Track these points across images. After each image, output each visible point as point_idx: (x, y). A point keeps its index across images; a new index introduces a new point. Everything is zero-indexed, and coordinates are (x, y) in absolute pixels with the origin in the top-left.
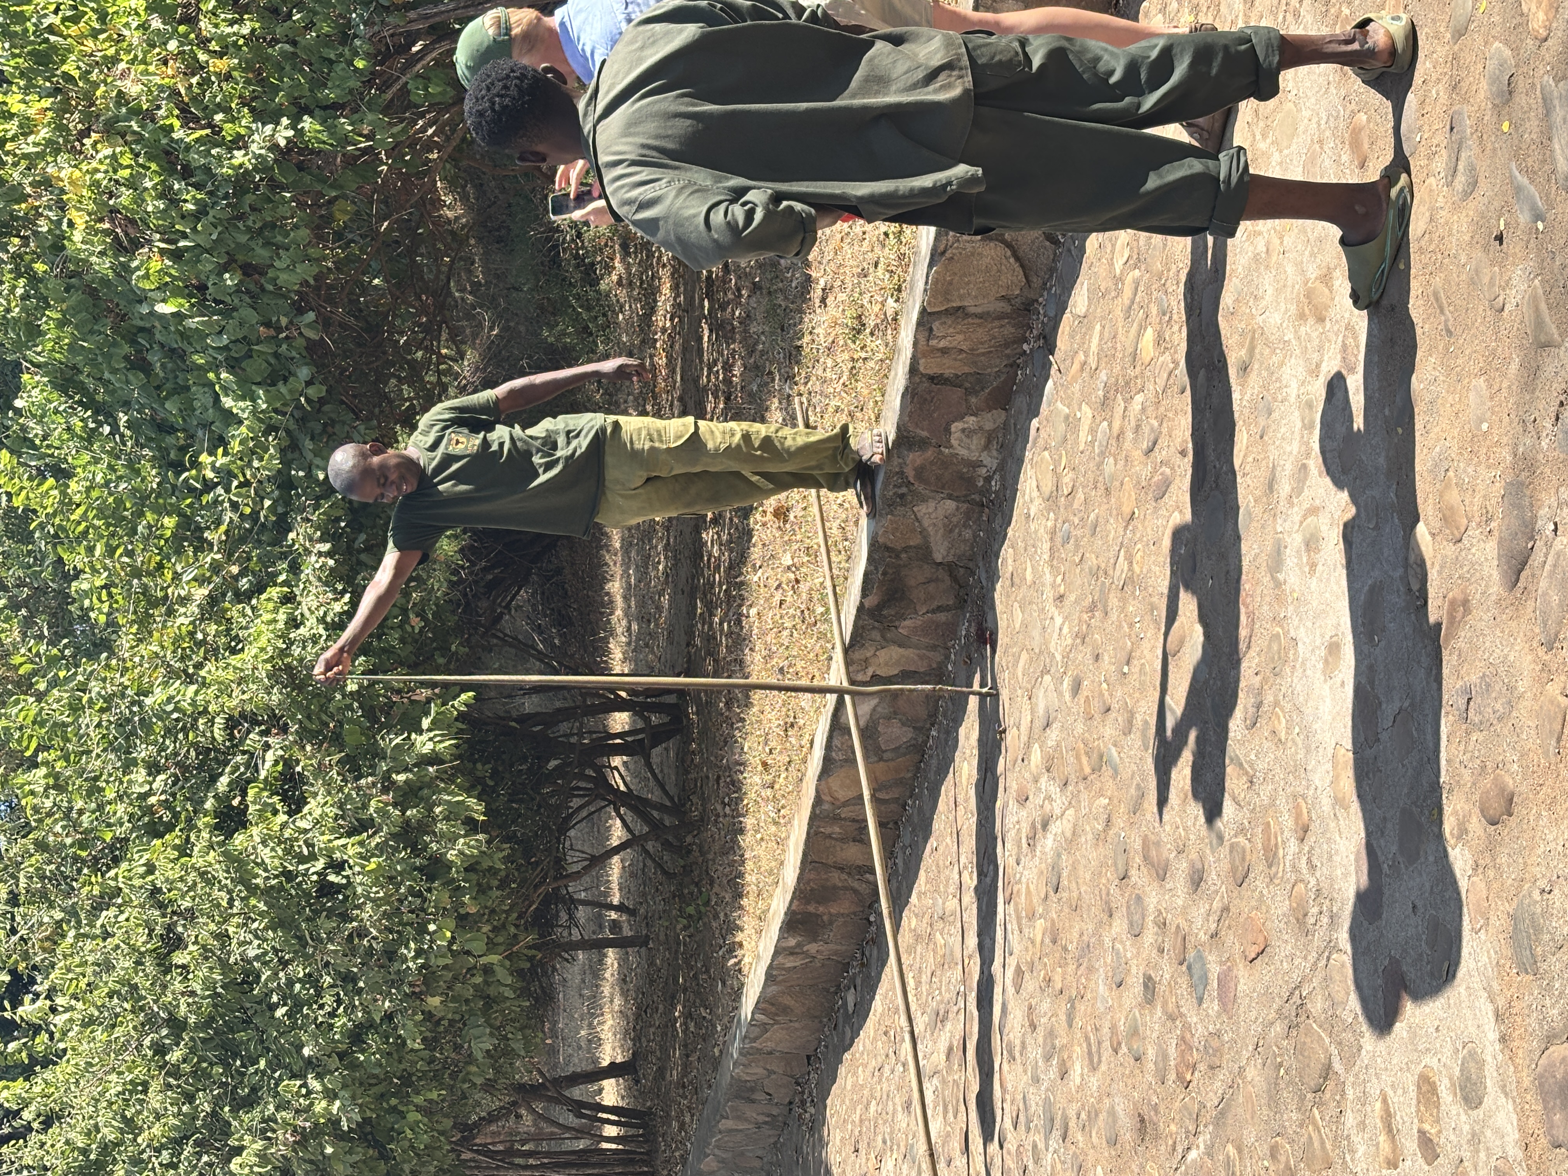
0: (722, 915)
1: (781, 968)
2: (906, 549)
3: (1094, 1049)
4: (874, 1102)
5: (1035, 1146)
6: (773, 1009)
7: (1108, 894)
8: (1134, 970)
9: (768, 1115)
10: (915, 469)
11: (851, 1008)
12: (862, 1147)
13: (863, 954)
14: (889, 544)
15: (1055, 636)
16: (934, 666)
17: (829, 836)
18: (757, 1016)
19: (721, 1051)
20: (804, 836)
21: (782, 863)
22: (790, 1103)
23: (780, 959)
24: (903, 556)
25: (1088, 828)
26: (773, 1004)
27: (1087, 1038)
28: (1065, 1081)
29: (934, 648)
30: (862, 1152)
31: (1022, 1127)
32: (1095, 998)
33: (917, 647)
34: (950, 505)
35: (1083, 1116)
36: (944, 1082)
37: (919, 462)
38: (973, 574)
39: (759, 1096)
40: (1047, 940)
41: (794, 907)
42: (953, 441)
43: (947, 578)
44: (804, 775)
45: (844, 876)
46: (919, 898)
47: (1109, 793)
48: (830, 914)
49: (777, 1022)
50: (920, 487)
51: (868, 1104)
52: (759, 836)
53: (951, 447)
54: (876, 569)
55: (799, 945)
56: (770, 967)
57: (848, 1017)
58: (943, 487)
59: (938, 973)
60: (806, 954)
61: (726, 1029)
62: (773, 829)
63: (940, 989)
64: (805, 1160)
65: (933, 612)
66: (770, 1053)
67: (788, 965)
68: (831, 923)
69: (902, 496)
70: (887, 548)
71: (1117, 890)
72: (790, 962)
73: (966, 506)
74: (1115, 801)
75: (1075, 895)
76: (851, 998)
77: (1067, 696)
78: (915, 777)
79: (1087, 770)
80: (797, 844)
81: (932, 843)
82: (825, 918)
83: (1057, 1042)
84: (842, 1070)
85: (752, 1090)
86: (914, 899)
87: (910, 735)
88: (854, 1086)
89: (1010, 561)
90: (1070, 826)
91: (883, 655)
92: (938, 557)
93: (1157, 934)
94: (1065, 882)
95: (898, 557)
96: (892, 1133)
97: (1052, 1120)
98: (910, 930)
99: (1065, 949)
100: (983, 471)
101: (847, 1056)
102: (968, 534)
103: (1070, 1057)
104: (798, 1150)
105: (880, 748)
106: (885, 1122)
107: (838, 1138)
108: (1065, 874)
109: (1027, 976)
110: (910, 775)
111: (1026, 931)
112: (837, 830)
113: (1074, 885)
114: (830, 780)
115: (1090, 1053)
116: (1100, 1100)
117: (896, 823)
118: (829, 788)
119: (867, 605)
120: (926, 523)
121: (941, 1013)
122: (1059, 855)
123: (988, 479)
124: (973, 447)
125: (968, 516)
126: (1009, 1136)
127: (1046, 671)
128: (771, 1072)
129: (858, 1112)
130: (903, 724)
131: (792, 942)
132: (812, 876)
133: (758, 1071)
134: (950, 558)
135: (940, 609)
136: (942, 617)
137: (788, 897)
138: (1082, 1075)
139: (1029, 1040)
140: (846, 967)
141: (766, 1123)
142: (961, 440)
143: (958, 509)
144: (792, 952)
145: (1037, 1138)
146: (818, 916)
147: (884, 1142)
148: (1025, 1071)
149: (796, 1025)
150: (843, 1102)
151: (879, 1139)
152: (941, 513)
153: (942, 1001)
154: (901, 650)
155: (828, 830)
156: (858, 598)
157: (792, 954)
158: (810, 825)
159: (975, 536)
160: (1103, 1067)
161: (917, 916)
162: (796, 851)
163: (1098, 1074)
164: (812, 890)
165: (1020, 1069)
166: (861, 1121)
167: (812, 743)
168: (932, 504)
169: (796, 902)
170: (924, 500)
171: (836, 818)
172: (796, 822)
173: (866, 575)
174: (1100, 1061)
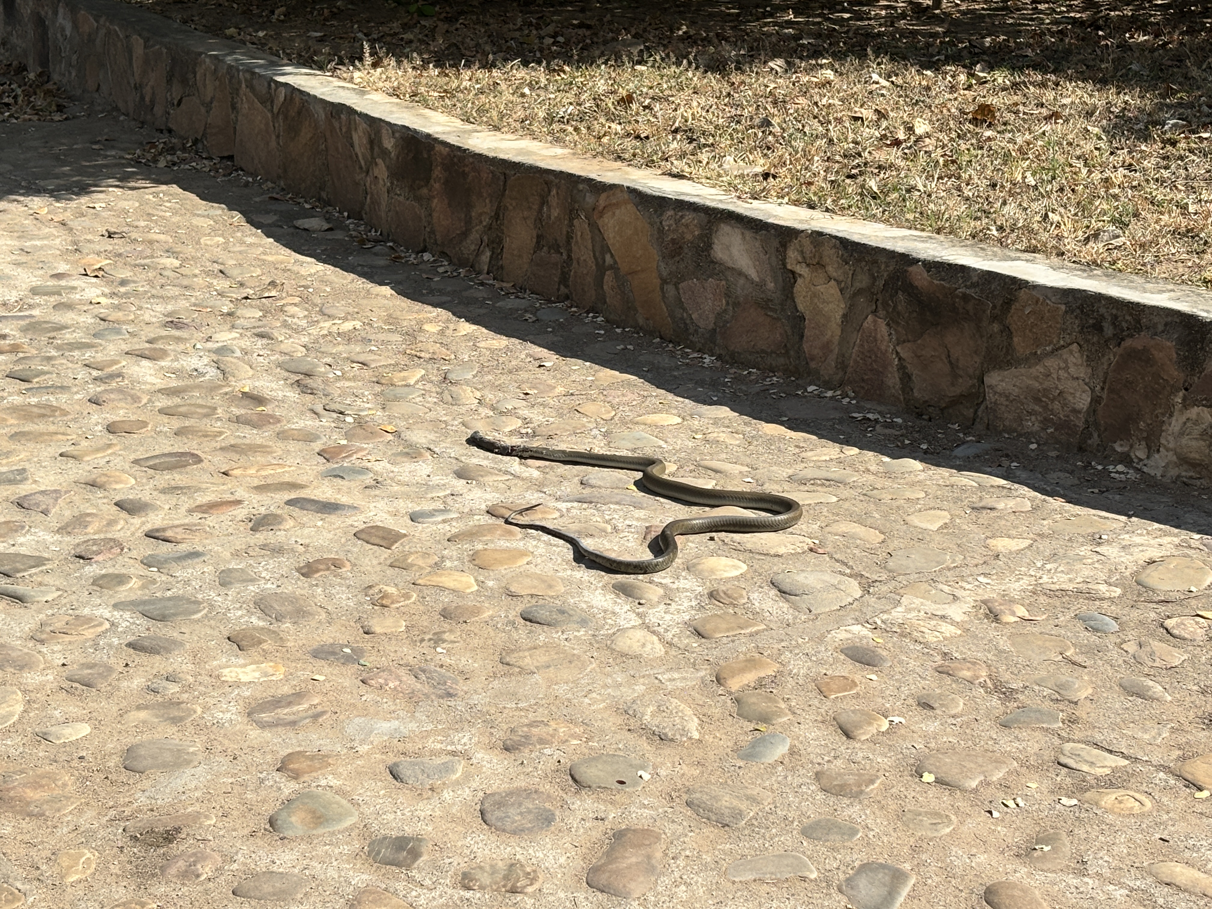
0: (408, 36)
1: (351, 127)
2: (1007, 331)
3: (283, 712)
4: (177, 263)
5: (121, 579)
6: (292, 113)
7: (542, 741)
8: (424, 809)
9: (153, 102)
10: (1145, 350)
11: (300, 223)
12: (117, 245)
13: (377, 241)
14: (1014, 307)
15: (931, 607)
16: (813, 365)
17: (544, 201)
18: (282, 91)
19: (231, 37)
20: (543, 165)
21: (497, 128)
22: (170, 131)
23: (363, 126)
24: (996, 327)
25: (640, 688)
26: (299, 113)
27: (299, 696)
28: (227, 645)
29: (842, 365)
30: (108, 245)
31: (150, 548)
32: (365, 712)
33: (843, 339)
34: (1083, 401)
35: (173, 689)
36: (212, 388)
37: (1158, 355)
38: (967, 429)
39: (176, 92)
40: (446, 599)
41: (438, 147)
42: (1195, 410)
43: (956, 391)
44: (629, 162)
45: (486, 221)
46: (467, 337)
47: (709, 738)
48: (430, 199)
49: (275, 117)
50: (1113, 355)
51: (175, 254)
52: (526, 91)
53: (1185, 406)
54: (973, 285)
55: (384, 153)
56: (350, 111)
57: (289, 218)
58: (1111, 391)
59: (367, 374)
60: (372, 162)
61: (261, 45)
62: (542, 114)
63: (343, 377)
64: (97, 153)
65: (902, 368)
66: (234, 107)
67: (355, 137)
68: (418, 199)
69: (1098, 328)
70: (1008, 303)
71: (552, 765)
72: (359, 139)
73: (1081, 424)
74: (699, 753)
75: (528, 662)
76: (314, 223)
77: (841, 635)
78: (638, 328)
79: (735, 684)
80: (529, 153)
81: (551, 359)
82: (424, 191)
83: (287, 625)
84: (218, 210)
85: (184, 81)
86: (466, 328)
87: (702, 324)
88: (197, 229)
89: (1011, 504)
90: (636, 648)
91: (831, 290)
92: (993, 379)
93: (494, 870)
94: (543, 636)
95: (994, 318)
96: (136, 293)
97: (163, 618)
98: (420, 323)
99: (438, 640)
100: (1141, 453)
101: (237, 217)
102: (1032, 424)
103: (265, 654)
104: (110, 143)
105: (682, 279)
106: (150, 282)
107: (126, 205)
108: (556, 635)
109: (385, 553)
110: (641, 321)
111: (452, 551)
112: (555, 213)
113: (542, 658)
114: (630, 207)
115: (277, 703)
116: (200, 727)
117: (567, 297)
118: (617, 205)
119: (912, 269)
120: (1051, 363)
121: (308, 381)
122: (583, 622)
123: (1126, 459)
124: (1184, 441)
125: (1064, 426)
126: (136, 521)
127: (867, 587)
128: (208, 106)
129: (162, 237)
130: (719, 316)
131: (389, 143)
132: (484, 175)
133: (209, 90)
134: (990, 397)
135: (906, 378)
136: (893, 379)
137: (452, 140)
138: (238, 684)
139: (286, 563)
140: (356, 215)
141: (142, 98)
142: (1196, 423)
143: (1075, 411)
144: (374, 141)
145: (135, 583)
146: (427, 180)
147: (123, 283)
148: (236, 554)
149: (273, 144)
150: (175, 213)
151: (126, 274)
152: (1068, 385)
153: (326, 382)
154: (838, 317)
155: (553, 200)
156: (922, 256)
157: (371, 142)
158: (561, 175)
159: (1029, 436)
160: (254, 734)
161: (442, 332)
162: (520, 152)
163: (241, 722)
164: (464, 175)
165: (239, 544)
166: (151, 242)
167: (679, 176)
168: (1083, 372)
169: (445, 151)
170: (1091, 360)
171: (572, 213)
172: (558, 151)
173: (963, 268)
174: (263, 725)
